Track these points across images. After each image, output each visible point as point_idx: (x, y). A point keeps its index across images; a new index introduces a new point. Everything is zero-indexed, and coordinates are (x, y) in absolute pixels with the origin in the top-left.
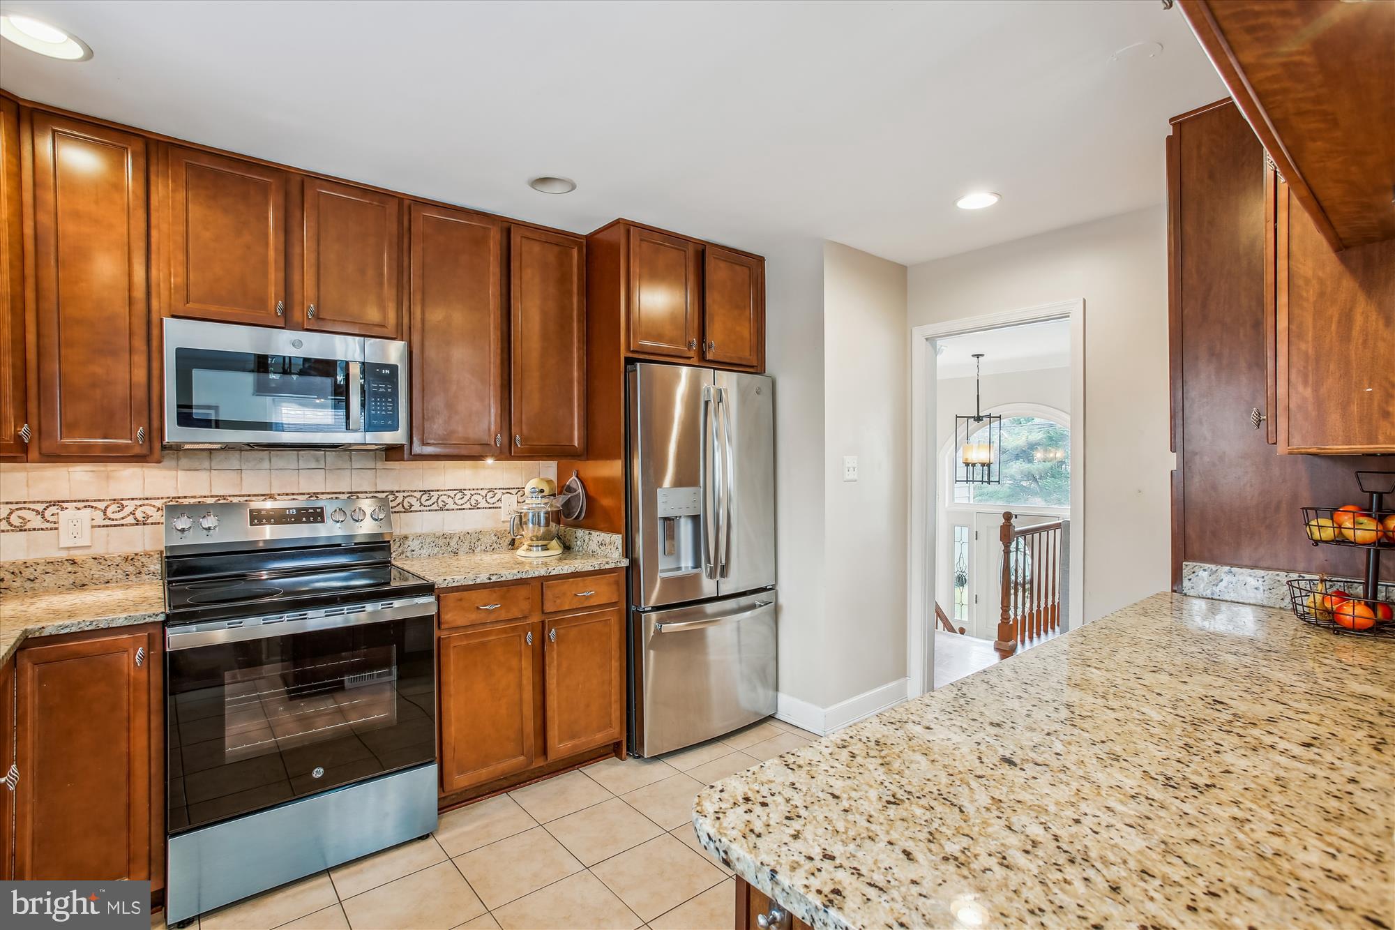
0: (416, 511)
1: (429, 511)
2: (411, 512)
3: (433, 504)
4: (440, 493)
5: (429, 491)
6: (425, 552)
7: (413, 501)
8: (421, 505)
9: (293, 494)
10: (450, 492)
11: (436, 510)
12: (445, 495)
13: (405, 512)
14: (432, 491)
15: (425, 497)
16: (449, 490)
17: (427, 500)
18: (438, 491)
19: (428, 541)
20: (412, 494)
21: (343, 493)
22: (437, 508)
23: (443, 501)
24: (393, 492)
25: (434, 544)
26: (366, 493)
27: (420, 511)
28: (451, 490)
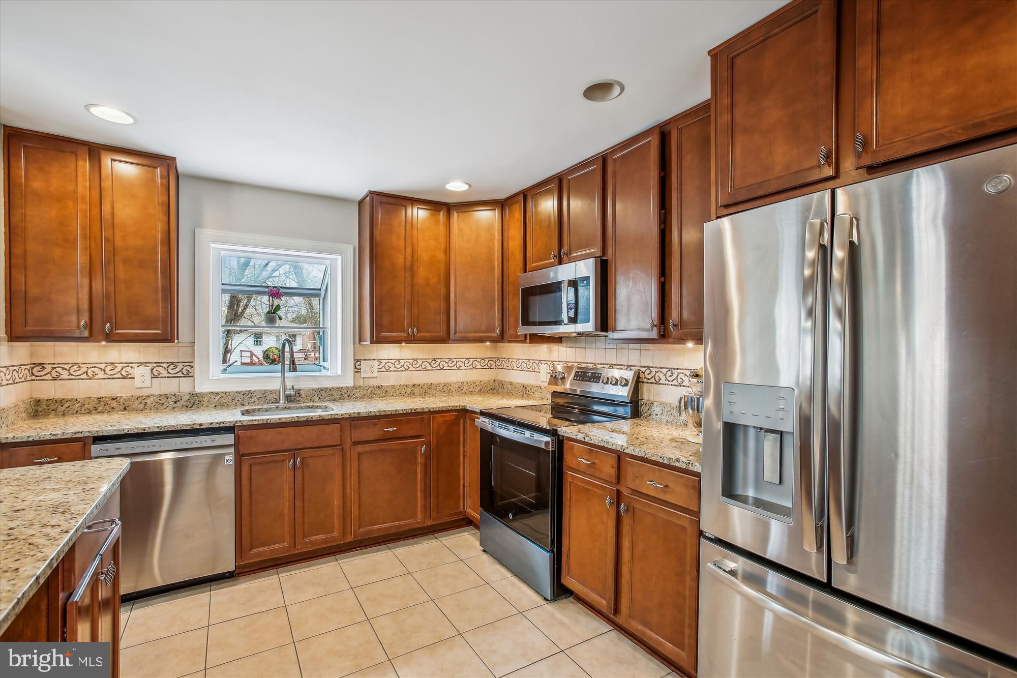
0: (663, 384)
1: (672, 385)
2: (660, 384)
3: (674, 380)
4: (679, 371)
5: (671, 368)
6: (665, 418)
7: (661, 376)
8: (666, 379)
9: (603, 364)
10: (686, 371)
11: (676, 386)
12: (683, 373)
13: (656, 384)
14: (674, 369)
15: (669, 373)
16: (685, 369)
17: (670, 376)
18: (678, 369)
19: (666, 409)
20: (661, 370)
21: (624, 366)
22: (677, 384)
23: (681, 378)
24: (649, 367)
25: (670, 413)
26: (635, 366)
27: (666, 384)
28: (687, 369)
